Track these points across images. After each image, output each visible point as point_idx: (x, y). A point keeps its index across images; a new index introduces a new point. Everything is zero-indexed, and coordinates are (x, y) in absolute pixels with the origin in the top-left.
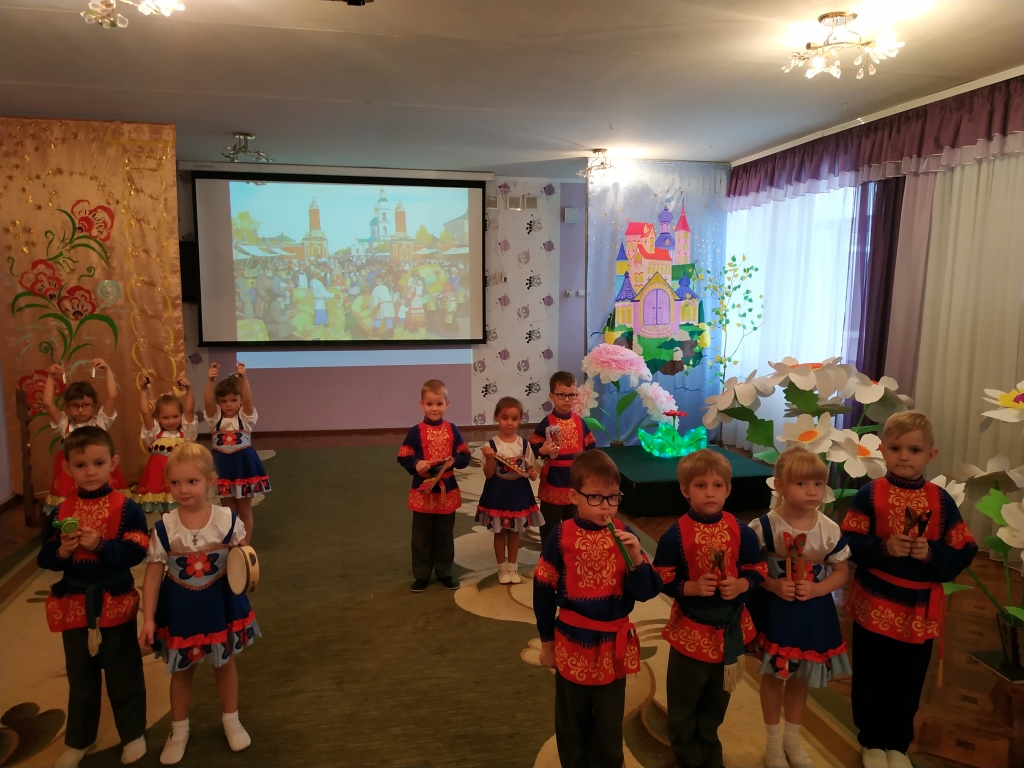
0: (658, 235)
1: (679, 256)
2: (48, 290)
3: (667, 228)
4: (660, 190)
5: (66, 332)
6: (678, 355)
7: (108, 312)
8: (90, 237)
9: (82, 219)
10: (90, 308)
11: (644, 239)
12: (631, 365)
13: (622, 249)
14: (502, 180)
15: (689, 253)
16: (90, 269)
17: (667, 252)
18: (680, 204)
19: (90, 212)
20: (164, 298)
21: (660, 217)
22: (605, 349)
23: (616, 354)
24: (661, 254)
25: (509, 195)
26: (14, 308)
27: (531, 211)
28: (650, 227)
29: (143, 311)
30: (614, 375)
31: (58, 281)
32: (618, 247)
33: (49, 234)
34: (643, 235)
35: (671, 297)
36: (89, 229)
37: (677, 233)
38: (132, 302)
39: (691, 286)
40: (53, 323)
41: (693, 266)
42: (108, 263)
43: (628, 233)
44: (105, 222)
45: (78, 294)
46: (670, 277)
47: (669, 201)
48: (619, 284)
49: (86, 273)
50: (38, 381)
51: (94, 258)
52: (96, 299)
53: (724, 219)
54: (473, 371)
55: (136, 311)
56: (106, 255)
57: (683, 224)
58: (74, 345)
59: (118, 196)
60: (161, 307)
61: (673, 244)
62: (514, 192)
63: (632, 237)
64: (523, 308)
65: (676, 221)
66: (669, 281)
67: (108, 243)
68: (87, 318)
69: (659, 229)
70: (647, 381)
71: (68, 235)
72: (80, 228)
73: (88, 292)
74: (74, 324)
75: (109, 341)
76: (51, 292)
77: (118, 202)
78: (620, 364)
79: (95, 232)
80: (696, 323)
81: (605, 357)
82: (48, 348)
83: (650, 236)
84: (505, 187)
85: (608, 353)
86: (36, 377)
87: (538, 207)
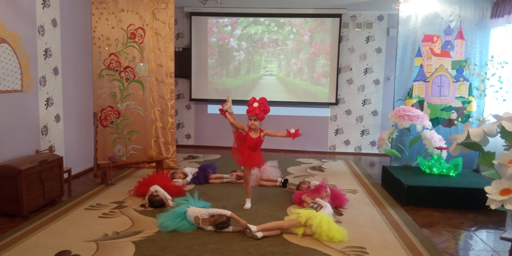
0: (443, 42)
1: (457, 55)
2: (115, 67)
3: (449, 38)
4: (446, 15)
5: (122, 88)
6: (454, 116)
7: (141, 79)
8: (135, 42)
9: (131, 33)
10: (133, 77)
11: (434, 45)
12: (418, 118)
13: (419, 51)
14: (352, 13)
15: (464, 54)
16: (134, 58)
17: (449, 52)
18: (459, 24)
19: (135, 30)
20: (166, 73)
21: (445, 31)
22: (402, 109)
23: (409, 111)
24: (445, 54)
25: (356, 22)
26: (100, 76)
27: (369, 30)
28: (438, 37)
29: (157, 79)
30: (406, 124)
31: (120, 63)
32: (417, 50)
33: (117, 41)
34: (433, 42)
35: (451, 80)
36: (134, 39)
37: (456, 41)
38: (152, 74)
39: (464, 74)
40: (117, 83)
41: (466, 61)
42: (142, 55)
43: (424, 41)
44: (141, 35)
45: (128, 70)
46: (450, 68)
47: (451, 21)
48: (416, 72)
49: (132, 60)
50: (109, 111)
51: (136, 53)
52: (136, 72)
53: (489, 33)
54: (330, 121)
55: (154, 79)
56: (141, 51)
57: (460, 36)
58: (125, 94)
59: (147, 22)
60: (165, 77)
61: (453, 47)
62: (359, 20)
63: (426, 43)
64: (362, 86)
65: (455, 34)
66: (450, 70)
67: (142, 45)
68: (131, 82)
69: (444, 39)
70: (428, 129)
71: (125, 41)
72: (130, 38)
73: (132, 69)
74: (126, 84)
75: (141, 93)
76: (116, 68)
77: (147, 25)
78: (410, 118)
79: (137, 40)
80: (467, 96)
81: (402, 113)
82: (114, 95)
83: (438, 43)
84: (354, 17)
85: (404, 111)
86: (108, 109)
87: (373, 28)
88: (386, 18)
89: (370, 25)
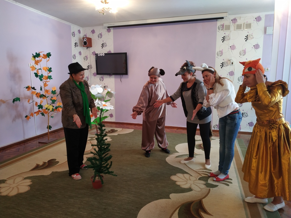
14: (233, 17)
27: (248, 30)
62: (239, 22)
64: (241, 77)
84: (235, 20)
87: (252, 28)
88: (263, 19)
89: (249, 26)
